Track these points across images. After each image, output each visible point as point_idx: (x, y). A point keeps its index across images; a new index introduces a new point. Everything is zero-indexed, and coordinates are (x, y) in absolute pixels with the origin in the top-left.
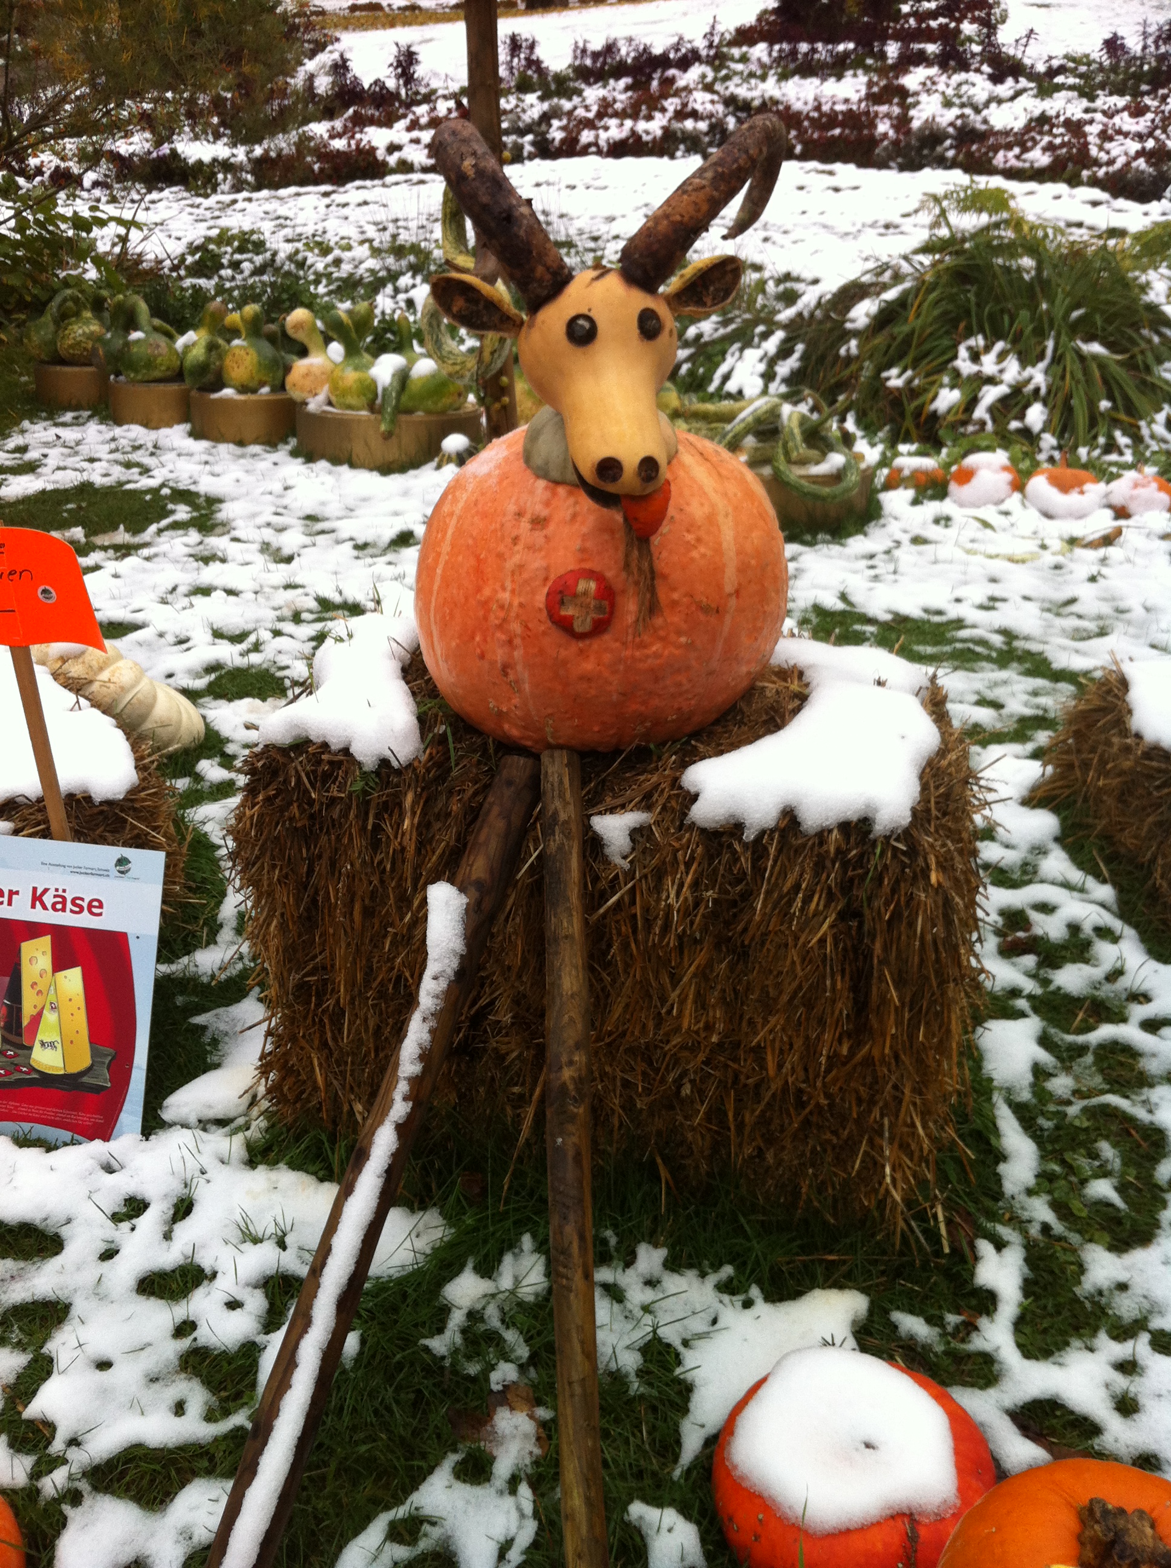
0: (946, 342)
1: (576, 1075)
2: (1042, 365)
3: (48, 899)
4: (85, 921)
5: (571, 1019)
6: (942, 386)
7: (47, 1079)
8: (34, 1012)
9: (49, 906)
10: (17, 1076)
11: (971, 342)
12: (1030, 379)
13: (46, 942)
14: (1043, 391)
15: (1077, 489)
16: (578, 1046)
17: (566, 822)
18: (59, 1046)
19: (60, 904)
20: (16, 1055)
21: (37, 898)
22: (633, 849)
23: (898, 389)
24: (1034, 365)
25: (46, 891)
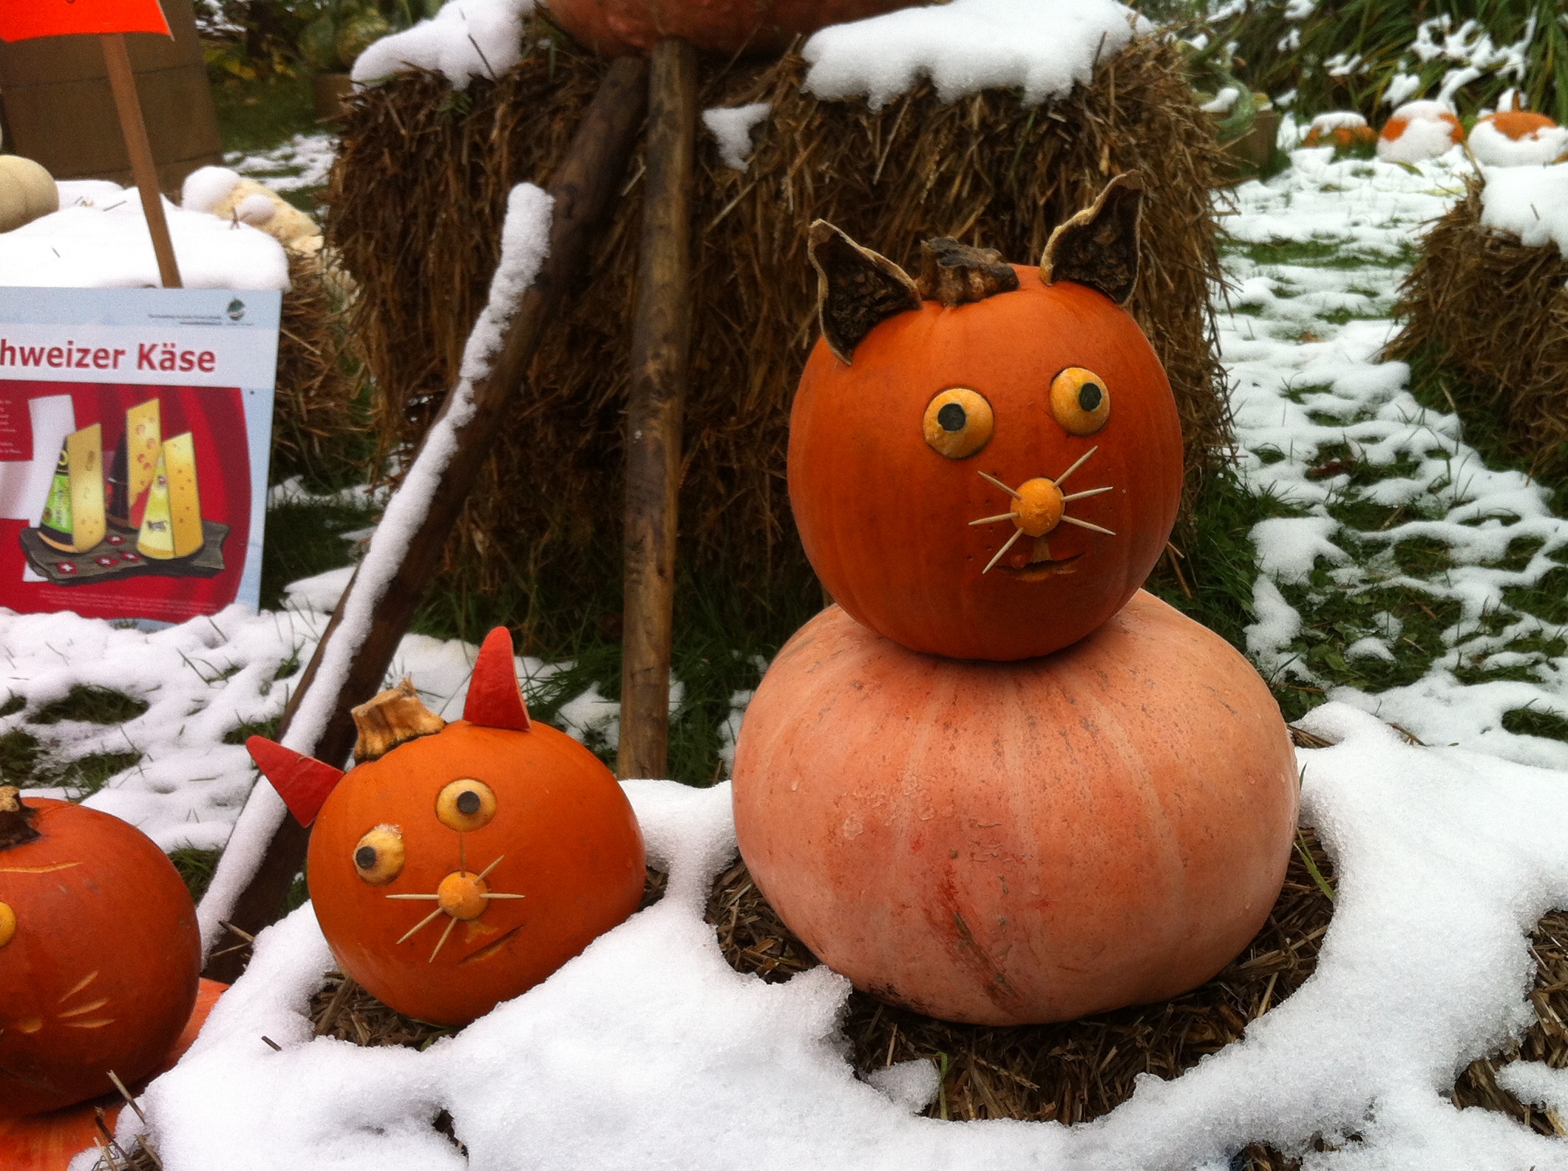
0: (1403, 22)
1: (662, 368)
2: (1520, 46)
3: (156, 357)
4: (196, 378)
5: (660, 311)
6: (1397, 72)
7: (155, 566)
8: (141, 489)
9: (156, 362)
10: (123, 565)
11: (1435, 22)
12: (1504, 61)
13: (152, 407)
14: (1521, 74)
15: (1530, 135)
16: (666, 339)
17: (671, 113)
18: (168, 526)
19: (170, 360)
20: (122, 541)
21: (144, 356)
22: (753, 150)
23: (1343, 76)
24: (1510, 43)
25: (154, 347)
